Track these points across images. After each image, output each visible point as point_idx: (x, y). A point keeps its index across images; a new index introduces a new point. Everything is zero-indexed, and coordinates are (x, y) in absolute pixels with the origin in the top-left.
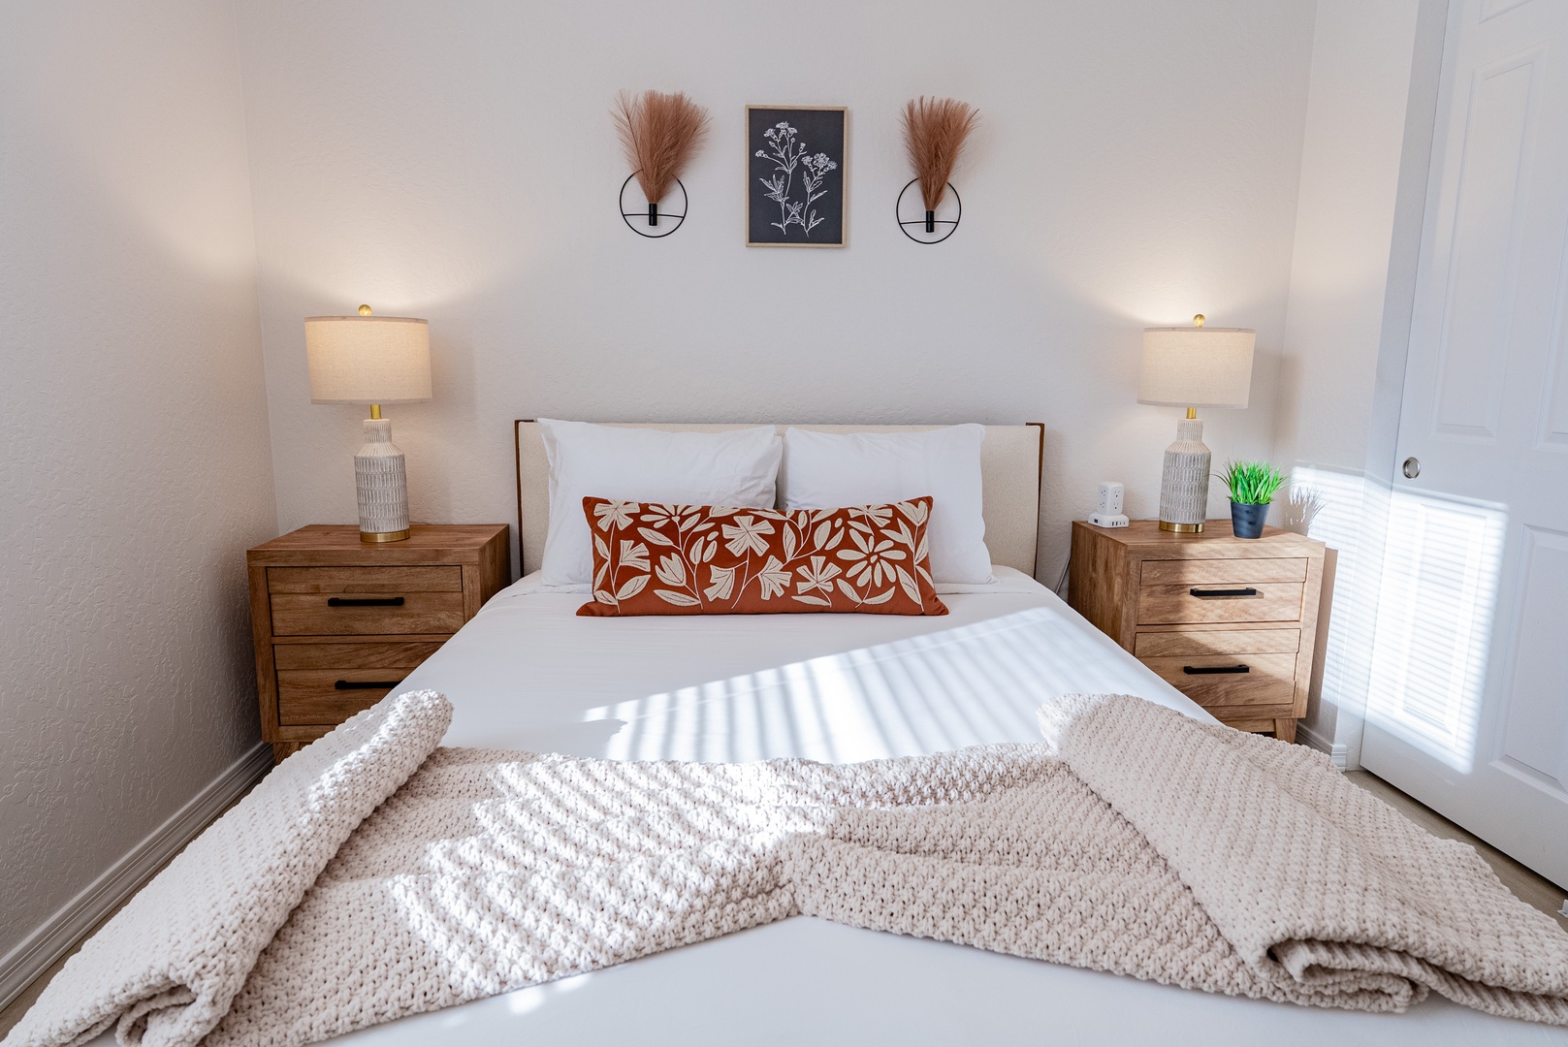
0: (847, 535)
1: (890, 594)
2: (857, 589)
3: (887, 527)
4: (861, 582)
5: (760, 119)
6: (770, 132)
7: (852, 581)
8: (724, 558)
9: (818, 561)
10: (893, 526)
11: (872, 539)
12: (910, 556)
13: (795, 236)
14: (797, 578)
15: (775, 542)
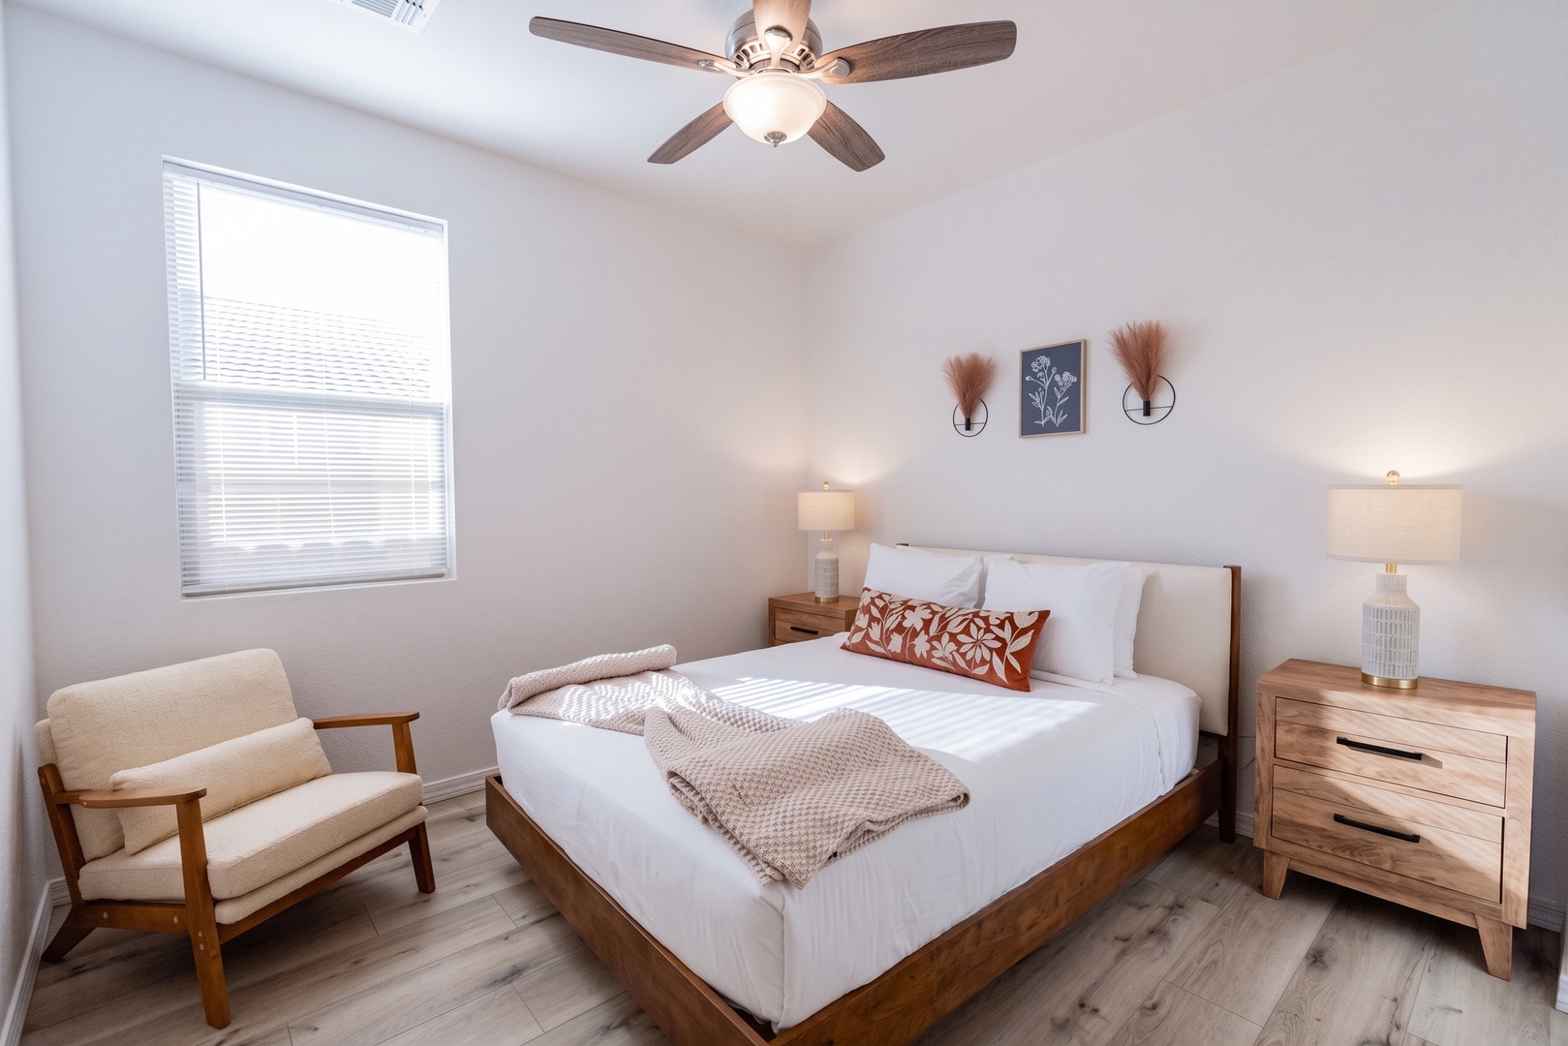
0: (968, 626)
1: (986, 668)
2: (966, 661)
3: (997, 626)
4: (968, 657)
5: (1028, 357)
6: (1034, 365)
7: (963, 655)
8: (900, 629)
9: (946, 638)
10: (1001, 626)
11: (982, 631)
12: (1005, 644)
13: (1050, 429)
14: (933, 648)
15: (927, 623)
